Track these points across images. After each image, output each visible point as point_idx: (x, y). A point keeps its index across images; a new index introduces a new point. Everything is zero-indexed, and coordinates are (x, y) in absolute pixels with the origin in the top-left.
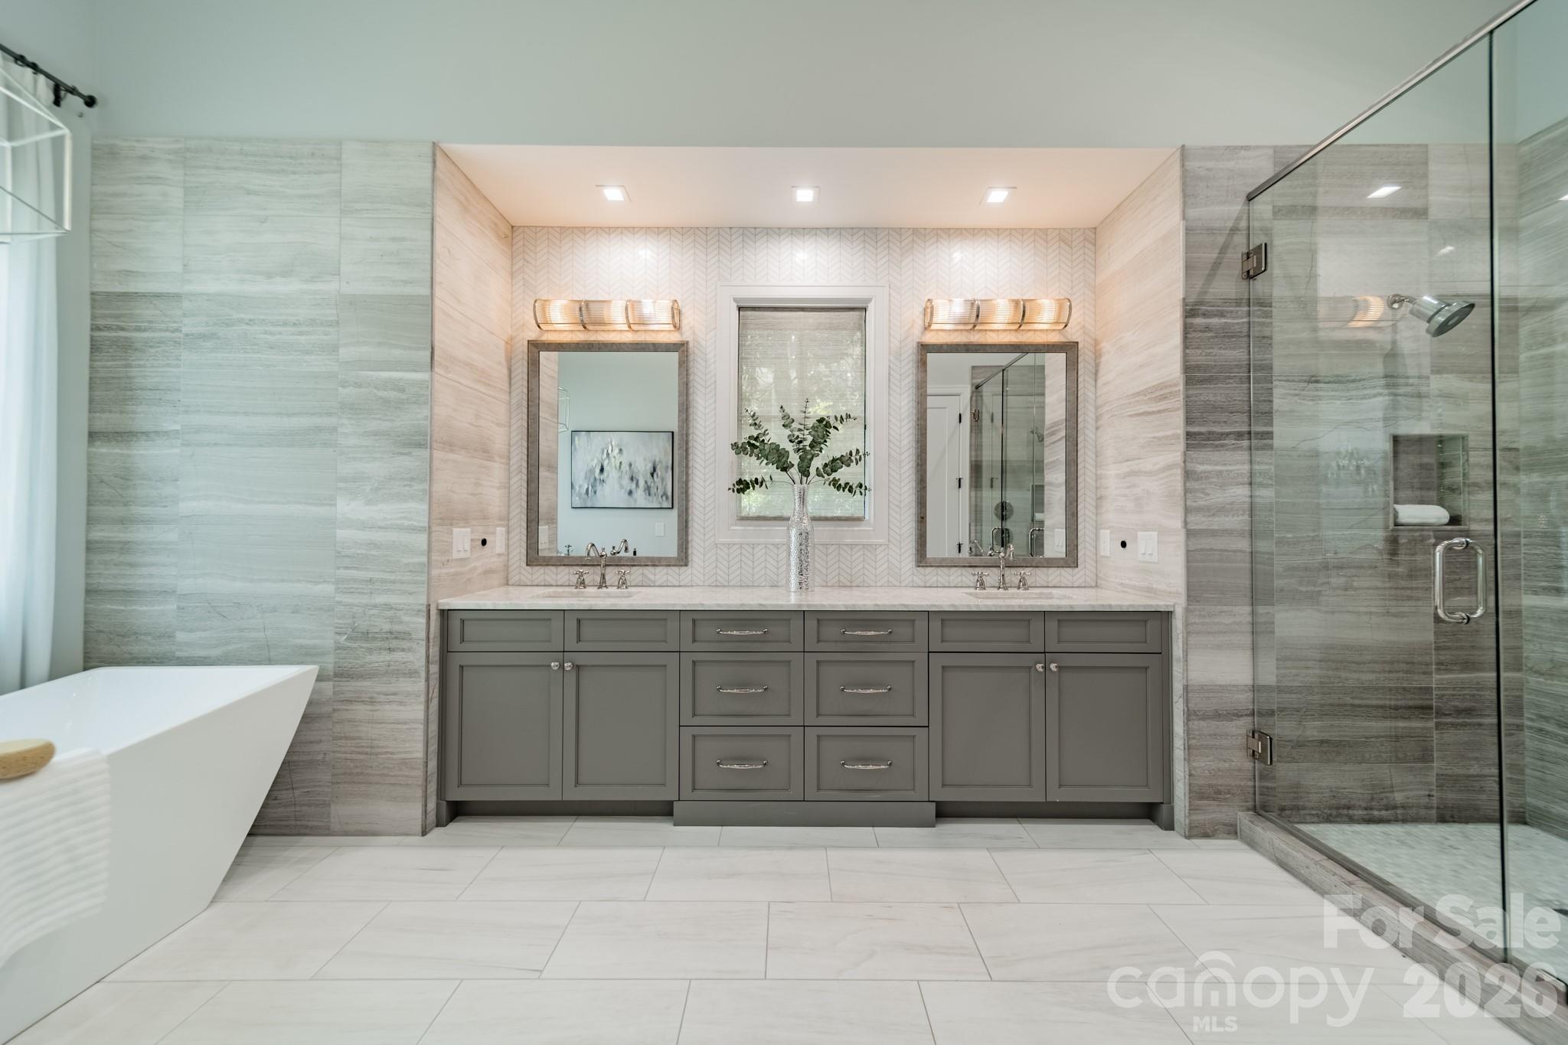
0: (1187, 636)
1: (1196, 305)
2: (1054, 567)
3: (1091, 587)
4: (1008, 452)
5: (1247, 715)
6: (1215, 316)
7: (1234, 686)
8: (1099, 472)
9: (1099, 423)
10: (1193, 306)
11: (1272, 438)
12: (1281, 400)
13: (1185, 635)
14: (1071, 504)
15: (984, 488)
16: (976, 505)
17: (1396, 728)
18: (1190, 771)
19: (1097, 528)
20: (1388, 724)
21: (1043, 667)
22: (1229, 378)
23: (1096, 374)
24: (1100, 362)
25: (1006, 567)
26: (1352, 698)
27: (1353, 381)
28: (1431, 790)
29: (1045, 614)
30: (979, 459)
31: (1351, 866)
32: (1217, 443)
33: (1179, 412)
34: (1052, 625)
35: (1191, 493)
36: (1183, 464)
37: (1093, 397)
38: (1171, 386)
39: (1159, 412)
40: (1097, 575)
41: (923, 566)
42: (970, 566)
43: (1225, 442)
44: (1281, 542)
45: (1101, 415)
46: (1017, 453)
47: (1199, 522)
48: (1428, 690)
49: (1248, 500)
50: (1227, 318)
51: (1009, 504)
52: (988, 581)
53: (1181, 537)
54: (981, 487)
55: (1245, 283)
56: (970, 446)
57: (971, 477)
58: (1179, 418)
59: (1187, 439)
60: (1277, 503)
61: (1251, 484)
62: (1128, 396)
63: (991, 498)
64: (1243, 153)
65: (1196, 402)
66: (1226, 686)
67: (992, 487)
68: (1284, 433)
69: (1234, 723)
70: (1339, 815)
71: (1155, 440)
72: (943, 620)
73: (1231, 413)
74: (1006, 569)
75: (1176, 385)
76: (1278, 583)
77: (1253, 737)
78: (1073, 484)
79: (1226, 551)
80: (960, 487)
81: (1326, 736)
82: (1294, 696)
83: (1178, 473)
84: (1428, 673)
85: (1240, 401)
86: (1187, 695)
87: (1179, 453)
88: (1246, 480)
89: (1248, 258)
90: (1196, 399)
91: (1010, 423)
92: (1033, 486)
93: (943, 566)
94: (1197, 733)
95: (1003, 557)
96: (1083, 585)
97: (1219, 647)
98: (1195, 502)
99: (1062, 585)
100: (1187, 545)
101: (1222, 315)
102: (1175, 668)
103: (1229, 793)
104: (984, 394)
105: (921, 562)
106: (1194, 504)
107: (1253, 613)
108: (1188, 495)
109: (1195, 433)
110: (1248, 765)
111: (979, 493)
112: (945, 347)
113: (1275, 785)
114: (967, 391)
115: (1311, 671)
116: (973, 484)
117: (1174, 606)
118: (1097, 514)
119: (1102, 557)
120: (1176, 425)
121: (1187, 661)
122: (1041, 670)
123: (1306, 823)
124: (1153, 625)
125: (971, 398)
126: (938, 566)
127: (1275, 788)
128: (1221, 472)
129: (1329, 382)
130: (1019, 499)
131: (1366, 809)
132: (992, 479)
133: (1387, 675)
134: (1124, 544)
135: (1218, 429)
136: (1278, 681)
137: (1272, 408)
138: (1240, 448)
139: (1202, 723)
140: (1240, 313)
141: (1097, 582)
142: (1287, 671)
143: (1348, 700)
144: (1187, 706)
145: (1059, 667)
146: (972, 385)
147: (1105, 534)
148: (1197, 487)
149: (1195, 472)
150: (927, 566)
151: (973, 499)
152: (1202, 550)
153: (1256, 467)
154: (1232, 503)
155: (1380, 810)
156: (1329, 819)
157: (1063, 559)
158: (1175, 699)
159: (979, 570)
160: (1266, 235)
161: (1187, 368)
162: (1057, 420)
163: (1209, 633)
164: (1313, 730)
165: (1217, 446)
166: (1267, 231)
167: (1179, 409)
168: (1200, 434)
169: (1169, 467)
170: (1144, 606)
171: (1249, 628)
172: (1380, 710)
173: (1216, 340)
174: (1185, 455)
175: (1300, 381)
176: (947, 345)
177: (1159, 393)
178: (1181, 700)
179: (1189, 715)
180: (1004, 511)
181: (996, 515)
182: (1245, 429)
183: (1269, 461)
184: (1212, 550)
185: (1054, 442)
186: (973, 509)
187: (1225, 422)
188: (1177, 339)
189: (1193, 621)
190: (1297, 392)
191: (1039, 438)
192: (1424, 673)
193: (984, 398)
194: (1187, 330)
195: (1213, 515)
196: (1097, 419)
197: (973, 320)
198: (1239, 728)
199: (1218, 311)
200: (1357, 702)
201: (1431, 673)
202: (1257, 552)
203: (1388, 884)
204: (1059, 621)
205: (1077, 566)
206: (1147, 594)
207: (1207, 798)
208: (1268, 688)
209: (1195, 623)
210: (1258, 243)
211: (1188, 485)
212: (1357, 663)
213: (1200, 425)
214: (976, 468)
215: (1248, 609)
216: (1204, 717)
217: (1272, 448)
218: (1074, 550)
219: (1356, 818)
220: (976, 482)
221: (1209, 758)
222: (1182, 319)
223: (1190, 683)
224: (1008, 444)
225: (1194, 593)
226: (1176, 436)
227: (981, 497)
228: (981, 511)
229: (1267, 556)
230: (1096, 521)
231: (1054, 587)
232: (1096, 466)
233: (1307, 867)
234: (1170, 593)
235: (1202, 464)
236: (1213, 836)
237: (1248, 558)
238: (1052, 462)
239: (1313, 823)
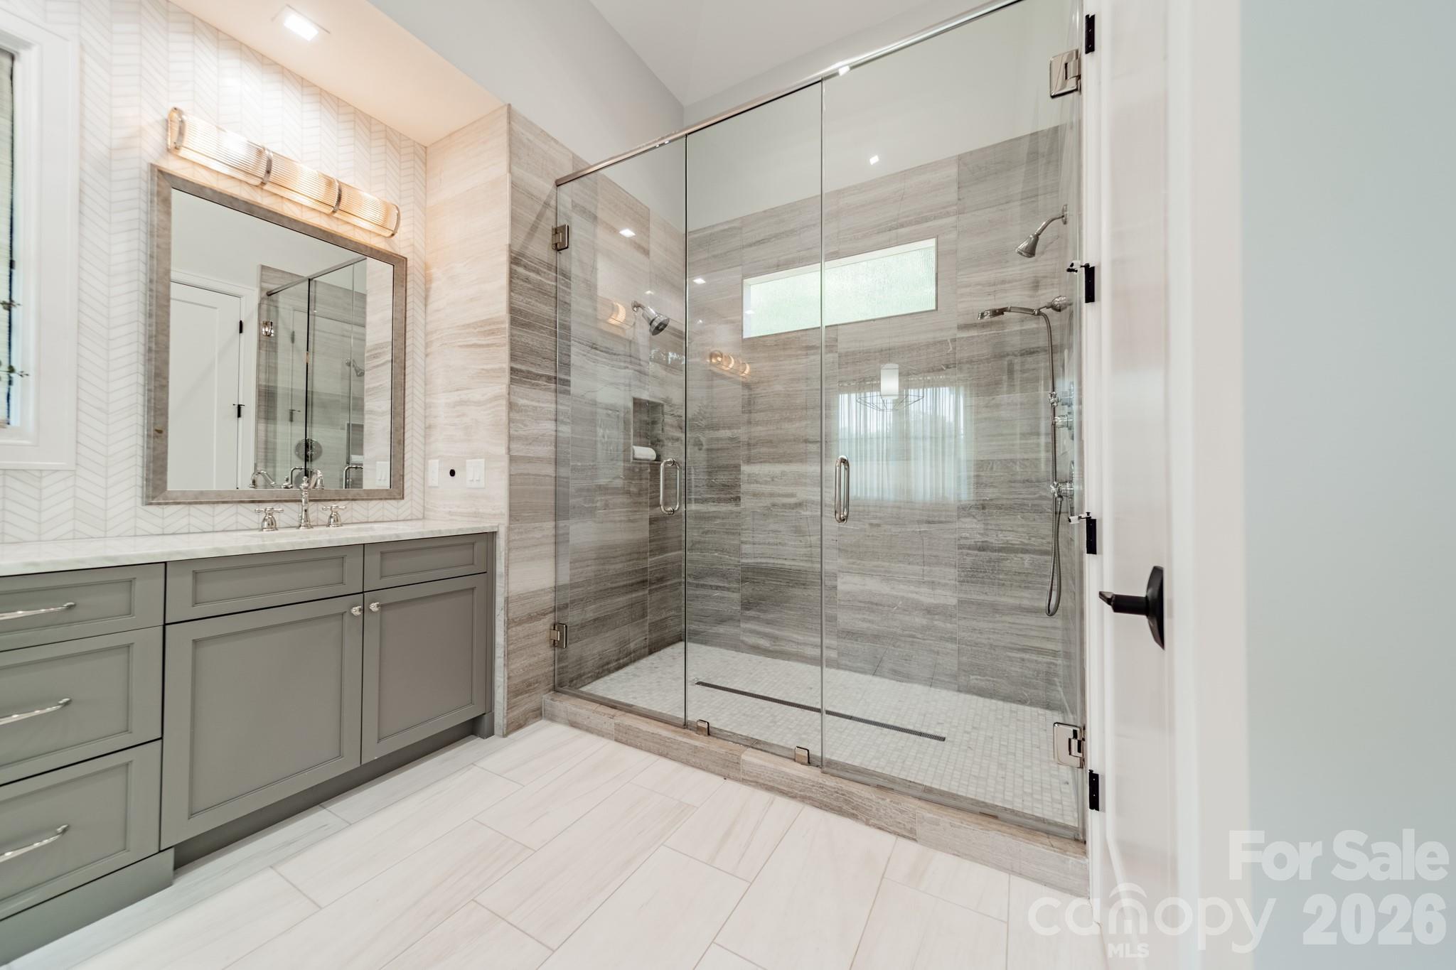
0: (508, 553)
1: (520, 256)
2: (376, 499)
3: (418, 519)
4: (315, 382)
5: (551, 612)
6: (534, 271)
7: (542, 590)
8: (427, 400)
9: (429, 350)
10: (517, 255)
11: (570, 386)
12: (577, 356)
13: (507, 552)
14: (397, 430)
15: (279, 422)
16: (266, 442)
17: (632, 598)
18: (508, 674)
19: (425, 458)
20: (629, 596)
21: (360, 610)
22: (542, 328)
23: (426, 298)
24: (430, 288)
25: (311, 501)
26: (611, 583)
27: (615, 354)
28: (646, 635)
29: (364, 548)
30: (271, 384)
31: (613, 704)
32: (533, 381)
33: (504, 348)
34: (373, 559)
35: (513, 423)
36: (507, 396)
37: (423, 322)
38: (498, 323)
39: (488, 345)
40: (424, 507)
41: (159, 504)
42: (253, 502)
43: (539, 382)
44: (574, 469)
45: (431, 342)
46: (327, 383)
47: (520, 449)
48: (645, 569)
49: (554, 433)
50: (542, 277)
51: (317, 444)
52: (281, 519)
53: (505, 463)
54: (275, 419)
55: (554, 252)
56: (258, 365)
57: (258, 406)
58: (505, 353)
59: (511, 374)
60: (572, 437)
61: (556, 420)
62: (458, 326)
63: (289, 435)
64: (552, 143)
65: (518, 342)
66: (536, 591)
67: (291, 420)
68: (578, 383)
69: (541, 622)
70: (603, 671)
71: (484, 372)
72: (195, 573)
73: (544, 358)
74: (311, 503)
75: (503, 322)
76: (572, 501)
77: (554, 629)
78: (400, 409)
79: (539, 475)
80: (239, 415)
81: (597, 615)
82: (580, 589)
83: (504, 402)
84: (646, 558)
85: (550, 350)
86: (507, 606)
87: (504, 386)
88: (554, 417)
89: (556, 233)
90: (518, 339)
91: (318, 346)
92: (349, 425)
93: (201, 503)
94: (514, 638)
95: (306, 488)
96: (409, 518)
97: (532, 559)
98: (517, 431)
99: (385, 519)
100: (510, 470)
101: (538, 272)
102: (498, 584)
103: (537, 683)
104: (281, 305)
105: (153, 498)
106: (516, 433)
107: (556, 527)
108: (512, 425)
109: (517, 370)
110: (551, 653)
111: (271, 427)
112: (209, 192)
113: (567, 664)
114: (253, 297)
115: (589, 568)
116: (262, 414)
117: (498, 527)
118: (425, 444)
119: (430, 487)
120: (501, 359)
121: (508, 575)
122: (358, 613)
123: (585, 685)
124: (480, 546)
125: (260, 305)
126: (190, 503)
127: (567, 666)
128: (536, 407)
129: (602, 351)
130: (328, 436)
131: (617, 661)
132: (292, 412)
133: (628, 563)
134: (452, 473)
135: (533, 370)
136: (571, 580)
137: (570, 361)
138: (547, 389)
139: (519, 628)
140: (550, 276)
141: (424, 514)
142: (576, 571)
143: (609, 585)
144: (507, 617)
145: (381, 606)
146: (262, 289)
147: (434, 464)
148: (518, 418)
149: (516, 405)
150: (166, 504)
151: (262, 434)
152: (521, 474)
153: (560, 407)
154: (543, 435)
155: (623, 658)
156: (598, 677)
157: (387, 490)
158: (497, 612)
159: (269, 506)
160: (568, 220)
161: (513, 310)
162: (380, 342)
163: (525, 547)
164: (590, 612)
165: (533, 385)
166: (569, 218)
167: (504, 345)
168: (521, 371)
169: (496, 398)
170: (472, 529)
171: (553, 540)
172: (625, 588)
173: (534, 292)
174: (509, 387)
175: (587, 345)
176: (214, 191)
177: (486, 327)
178: (503, 611)
179: (509, 623)
180: (308, 450)
181: (298, 456)
182: (553, 374)
183: (567, 404)
184: (528, 474)
185: (378, 366)
186: (262, 446)
187: (539, 365)
188: (503, 280)
189: (513, 538)
190: (585, 353)
191: (357, 371)
192: (645, 558)
193: (281, 310)
194: (512, 275)
195: (530, 444)
196: (427, 345)
197: (262, 172)
198: (545, 624)
199: (535, 268)
200: (614, 585)
201: (647, 558)
202: (559, 477)
203: (632, 706)
204: (382, 553)
205: (403, 498)
206: (475, 519)
207: (521, 694)
208: (564, 587)
209: (515, 540)
210: (562, 224)
211: (511, 415)
212: (614, 558)
213: (521, 364)
214: (267, 397)
215: (553, 524)
216: (520, 623)
217: (570, 394)
218: (400, 480)
219: (612, 669)
220: (267, 412)
221: (524, 657)
222: (508, 264)
223: (510, 595)
224: (315, 371)
225: (515, 513)
226: (502, 370)
227: (275, 432)
228: (275, 449)
229: (565, 480)
230: (425, 451)
231: (375, 522)
232: (425, 395)
233: (588, 718)
234: (495, 515)
235: (522, 398)
236: (525, 724)
237: (553, 482)
238: (374, 388)
239: (589, 683)
